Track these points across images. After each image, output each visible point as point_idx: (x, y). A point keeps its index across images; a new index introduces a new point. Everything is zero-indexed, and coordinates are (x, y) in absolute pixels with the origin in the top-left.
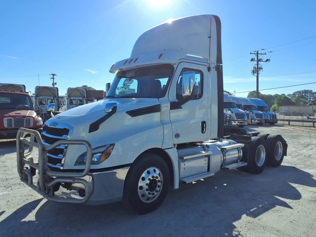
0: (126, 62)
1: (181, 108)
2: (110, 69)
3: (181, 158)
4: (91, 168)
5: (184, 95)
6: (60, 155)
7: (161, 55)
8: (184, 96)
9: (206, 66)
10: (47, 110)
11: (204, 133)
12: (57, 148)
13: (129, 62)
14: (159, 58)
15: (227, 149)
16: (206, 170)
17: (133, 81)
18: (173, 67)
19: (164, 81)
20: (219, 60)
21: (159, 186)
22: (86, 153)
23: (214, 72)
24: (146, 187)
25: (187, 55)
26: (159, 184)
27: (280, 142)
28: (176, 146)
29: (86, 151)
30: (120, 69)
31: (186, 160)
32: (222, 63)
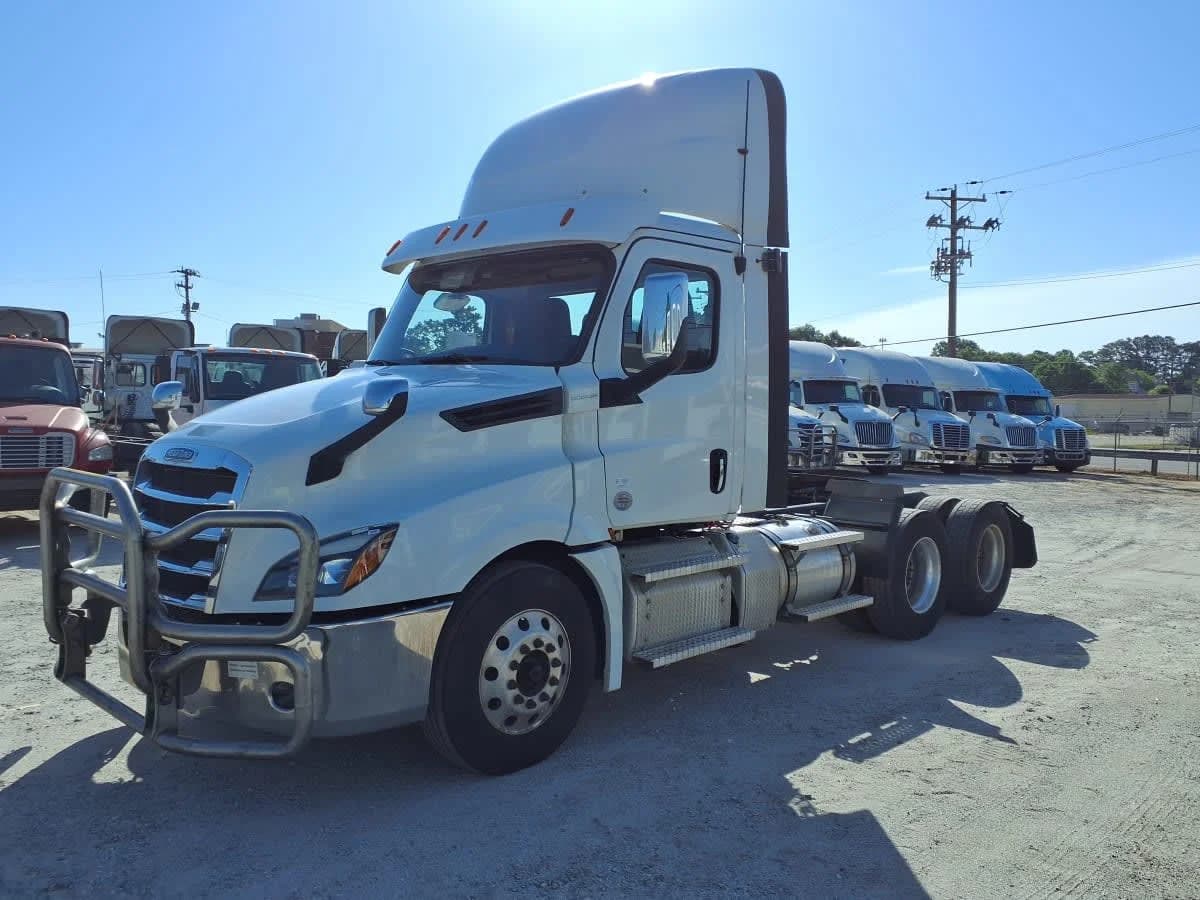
0: (443, 232)
1: (640, 401)
2: (385, 256)
3: (633, 581)
5: (647, 356)
6: (201, 564)
7: (571, 212)
9: (730, 252)
10: (155, 406)
11: (717, 493)
12: (194, 538)
13: (456, 231)
14: (563, 223)
15: (800, 549)
17: (469, 300)
18: (612, 254)
19: (578, 305)
20: (778, 231)
21: (554, 682)
22: (297, 554)
23: (757, 276)
24: (507, 674)
25: (662, 213)
26: (556, 672)
27: (998, 529)
28: (619, 537)
29: (298, 547)
30: (422, 260)
31: (653, 583)
32: (787, 246)
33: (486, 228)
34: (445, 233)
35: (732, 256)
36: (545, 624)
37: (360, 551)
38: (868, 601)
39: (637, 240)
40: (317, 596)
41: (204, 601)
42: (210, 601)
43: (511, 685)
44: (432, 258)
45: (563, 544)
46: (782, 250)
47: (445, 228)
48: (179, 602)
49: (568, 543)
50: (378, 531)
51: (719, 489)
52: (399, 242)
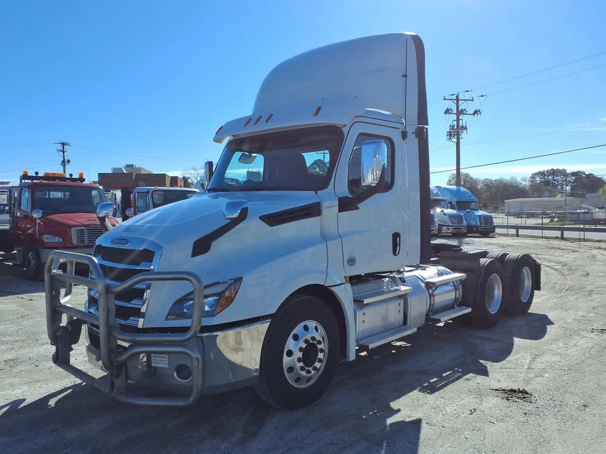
2: (215, 134)
3: (358, 302)
4: (203, 324)
5: (364, 184)
7: (319, 109)
8: (365, 186)
9: (398, 128)
10: (99, 216)
13: (255, 122)
14: (316, 114)
15: (436, 284)
16: (402, 323)
17: (255, 157)
18: (342, 131)
20: (423, 117)
23: (413, 141)
25: (366, 109)
27: (528, 269)
28: (348, 280)
30: (234, 136)
31: (367, 305)
32: (427, 124)
33: (272, 118)
34: (249, 121)
35: (400, 131)
36: (316, 329)
37: (224, 292)
38: (469, 310)
39: (354, 123)
40: (203, 317)
41: (138, 321)
42: (141, 321)
43: (299, 360)
44: (238, 135)
45: (323, 286)
46: (426, 126)
47: (248, 119)
48: (123, 322)
49: (326, 285)
50: (233, 281)
51: (397, 254)
52: (222, 127)
